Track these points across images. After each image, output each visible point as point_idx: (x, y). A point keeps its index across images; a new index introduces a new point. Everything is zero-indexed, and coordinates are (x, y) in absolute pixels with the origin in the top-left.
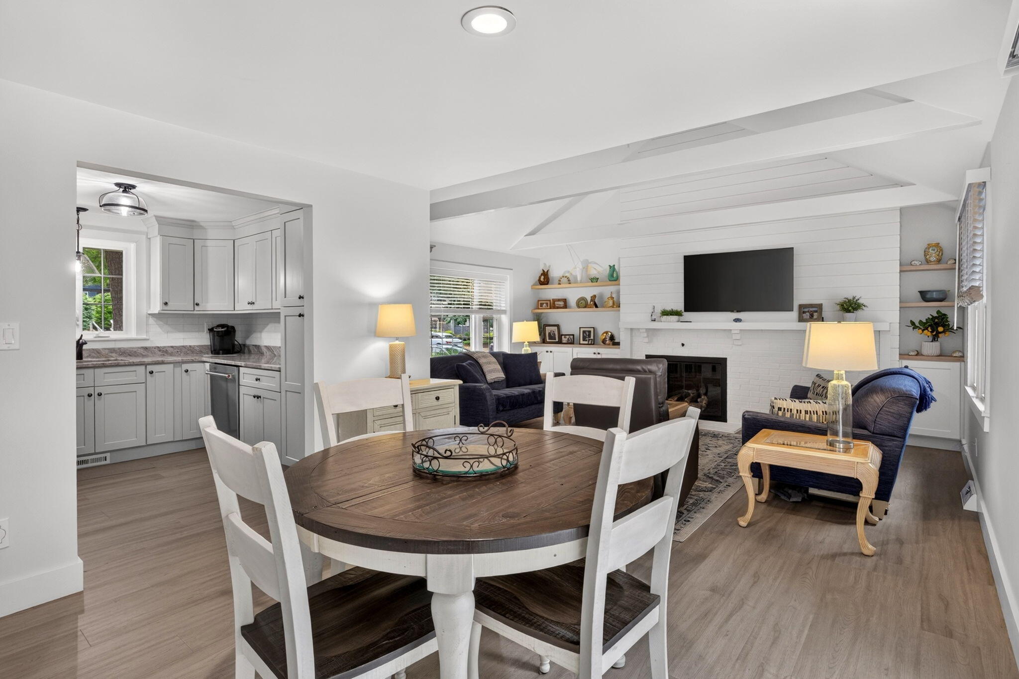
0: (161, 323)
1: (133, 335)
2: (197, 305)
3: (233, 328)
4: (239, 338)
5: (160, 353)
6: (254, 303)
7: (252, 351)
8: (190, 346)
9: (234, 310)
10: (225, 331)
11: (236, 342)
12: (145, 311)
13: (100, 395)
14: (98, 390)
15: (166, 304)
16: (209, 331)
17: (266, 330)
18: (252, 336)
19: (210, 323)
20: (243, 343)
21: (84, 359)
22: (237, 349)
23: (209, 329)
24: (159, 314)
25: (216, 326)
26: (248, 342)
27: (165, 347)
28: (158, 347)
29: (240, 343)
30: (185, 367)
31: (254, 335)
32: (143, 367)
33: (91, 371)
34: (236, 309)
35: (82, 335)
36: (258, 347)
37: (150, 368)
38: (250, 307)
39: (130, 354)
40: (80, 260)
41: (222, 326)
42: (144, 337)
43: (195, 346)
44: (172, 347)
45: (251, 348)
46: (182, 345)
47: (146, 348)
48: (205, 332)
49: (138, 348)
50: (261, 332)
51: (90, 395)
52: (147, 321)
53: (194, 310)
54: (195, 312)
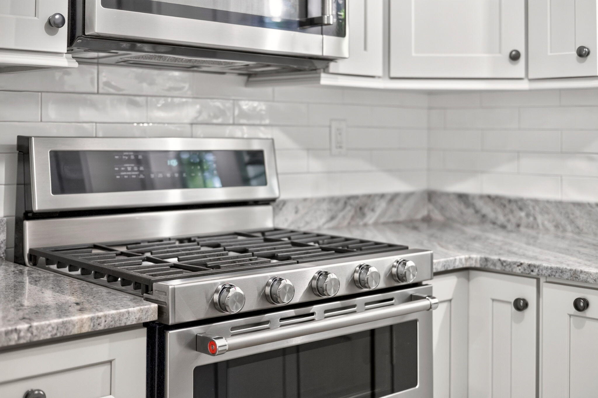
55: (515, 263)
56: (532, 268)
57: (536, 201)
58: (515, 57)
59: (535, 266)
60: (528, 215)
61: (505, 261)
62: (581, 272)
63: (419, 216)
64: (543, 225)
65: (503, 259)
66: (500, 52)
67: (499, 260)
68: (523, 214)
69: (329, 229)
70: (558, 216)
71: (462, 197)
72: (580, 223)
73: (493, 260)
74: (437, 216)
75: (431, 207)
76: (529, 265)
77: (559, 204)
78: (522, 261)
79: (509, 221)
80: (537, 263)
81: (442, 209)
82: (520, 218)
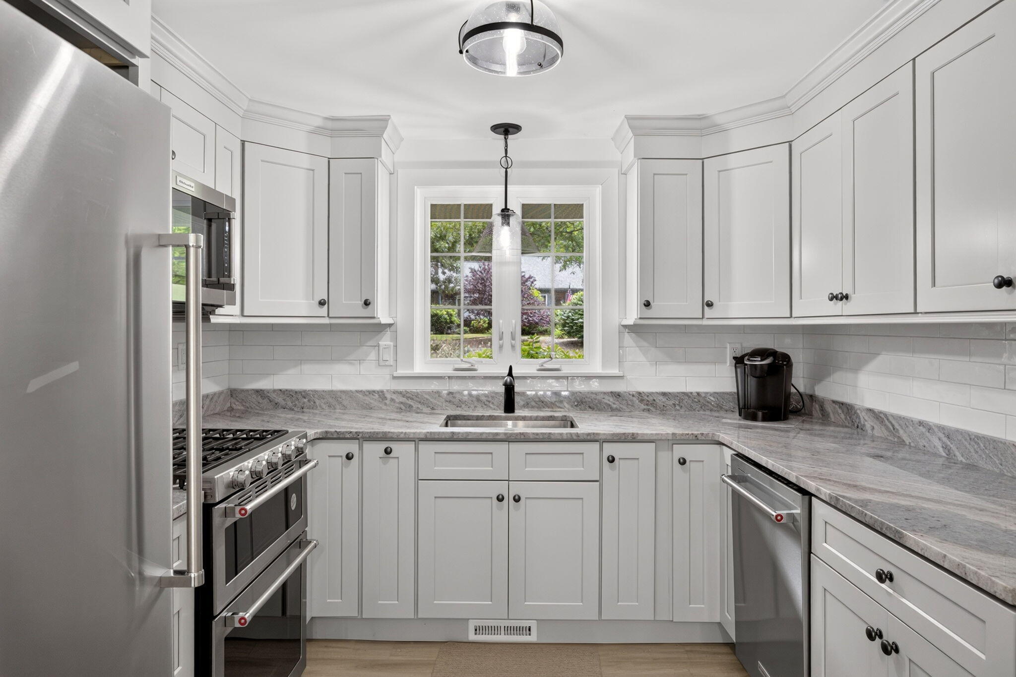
0: (645, 344)
1: (597, 368)
2: (710, 305)
3: (786, 358)
4: (799, 380)
5: (643, 406)
6: (846, 297)
7: (832, 415)
8: (698, 394)
9: (791, 317)
10: (769, 365)
11: (793, 390)
12: (616, 320)
13: (517, 499)
14: (516, 488)
15: (647, 304)
16: (734, 362)
17: (873, 365)
18: (831, 379)
19: (738, 346)
20: (809, 392)
21: (518, 412)
22: (794, 403)
23: (735, 358)
24: (635, 325)
25: (749, 351)
26: (820, 391)
27: (651, 394)
28: (640, 393)
29: (802, 390)
30: (680, 451)
31: (837, 376)
32: (596, 446)
33: (505, 446)
34: (793, 316)
35: (511, 368)
36: (848, 409)
37: (610, 449)
38: (838, 307)
39: (591, 405)
40: (508, 224)
41: (762, 353)
42: (615, 371)
43: (707, 393)
44: (664, 394)
45: (829, 408)
46: (684, 390)
47: (617, 395)
48: (728, 364)
49: (605, 393)
50: (856, 369)
51: (500, 499)
52: (621, 339)
53: (703, 318)
54: (705, 322)
55: (347, 432)
56: (358, 434)
57: (315, 391)
58: (322, 303)
59: (360, 432)
60: (309, 401)
61: (340, 432)
62: (389, 432)
63: (226, 408)
64: (320, 406)
65: (338, 430)
66: (313, 300)
67: (336, 431)
68: (306, 400)
69: (180, 424)
70: (330, 400)
71: (259, 392)
72: (345, 403)
73: (331, 432)
74: (239, 407)
75: (233, 400)
76: (356, 433)
77: (331, 392)
78: (352, 430)
79: (295, 405)
80: (361, 431)
81: (242, 401)
82: (304, 403)
